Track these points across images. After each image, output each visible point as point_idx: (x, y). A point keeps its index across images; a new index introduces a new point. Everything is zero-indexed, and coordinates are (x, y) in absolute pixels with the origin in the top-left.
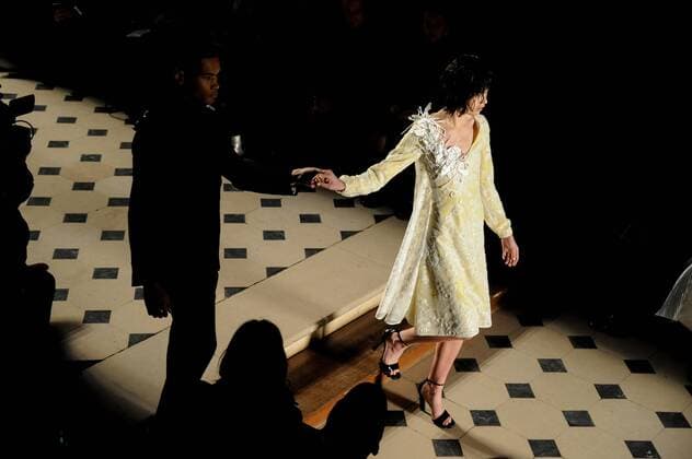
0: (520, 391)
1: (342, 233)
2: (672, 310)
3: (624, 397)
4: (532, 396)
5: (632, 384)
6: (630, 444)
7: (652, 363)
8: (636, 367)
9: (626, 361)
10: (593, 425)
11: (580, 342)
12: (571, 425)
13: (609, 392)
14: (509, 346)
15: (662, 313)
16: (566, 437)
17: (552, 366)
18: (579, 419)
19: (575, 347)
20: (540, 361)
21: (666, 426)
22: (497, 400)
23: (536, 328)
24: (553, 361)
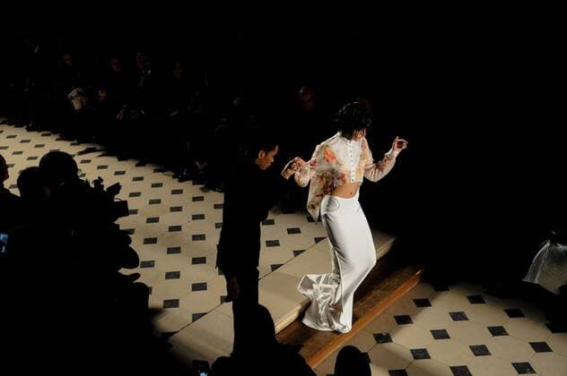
0: (440, 335)
1: (315, 239)
2: (533, 277)
3: (507, 335)
4: (448, 337)
5: (511, 325)
6: (515, 365)
7: (521, 310)
8: (513, 314)
9: (506, 311)
10: (490, 354)
11: (475, 300)
12: (476, 355)
13: (497, 331)
14: (430, 305)
15: (527, 279)
16: (474, 364)
17: (458, 317)
18: (480, 351)
19: (472, 303)
20: (450, 313)
21: (537, 352)
22: (427, 342)
23: (445, 293)
24: (459, 313)
